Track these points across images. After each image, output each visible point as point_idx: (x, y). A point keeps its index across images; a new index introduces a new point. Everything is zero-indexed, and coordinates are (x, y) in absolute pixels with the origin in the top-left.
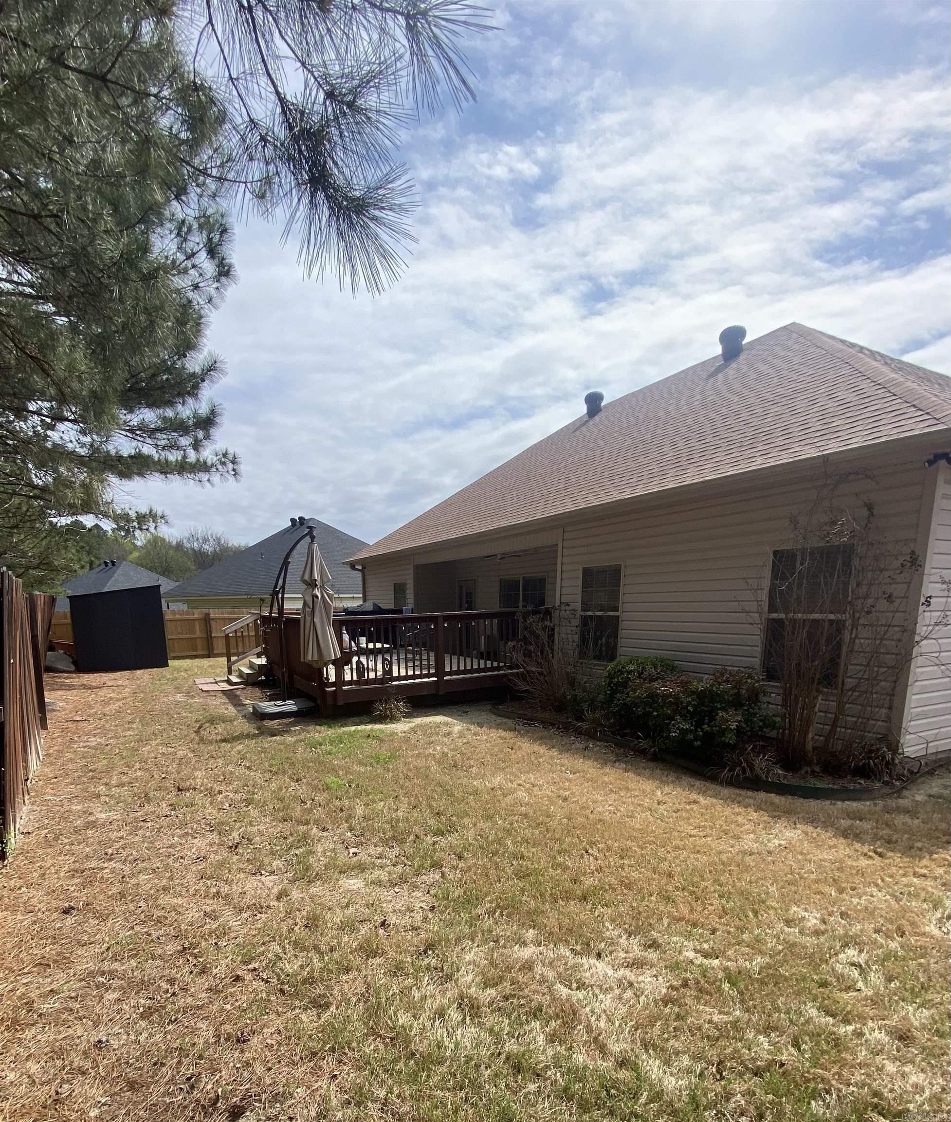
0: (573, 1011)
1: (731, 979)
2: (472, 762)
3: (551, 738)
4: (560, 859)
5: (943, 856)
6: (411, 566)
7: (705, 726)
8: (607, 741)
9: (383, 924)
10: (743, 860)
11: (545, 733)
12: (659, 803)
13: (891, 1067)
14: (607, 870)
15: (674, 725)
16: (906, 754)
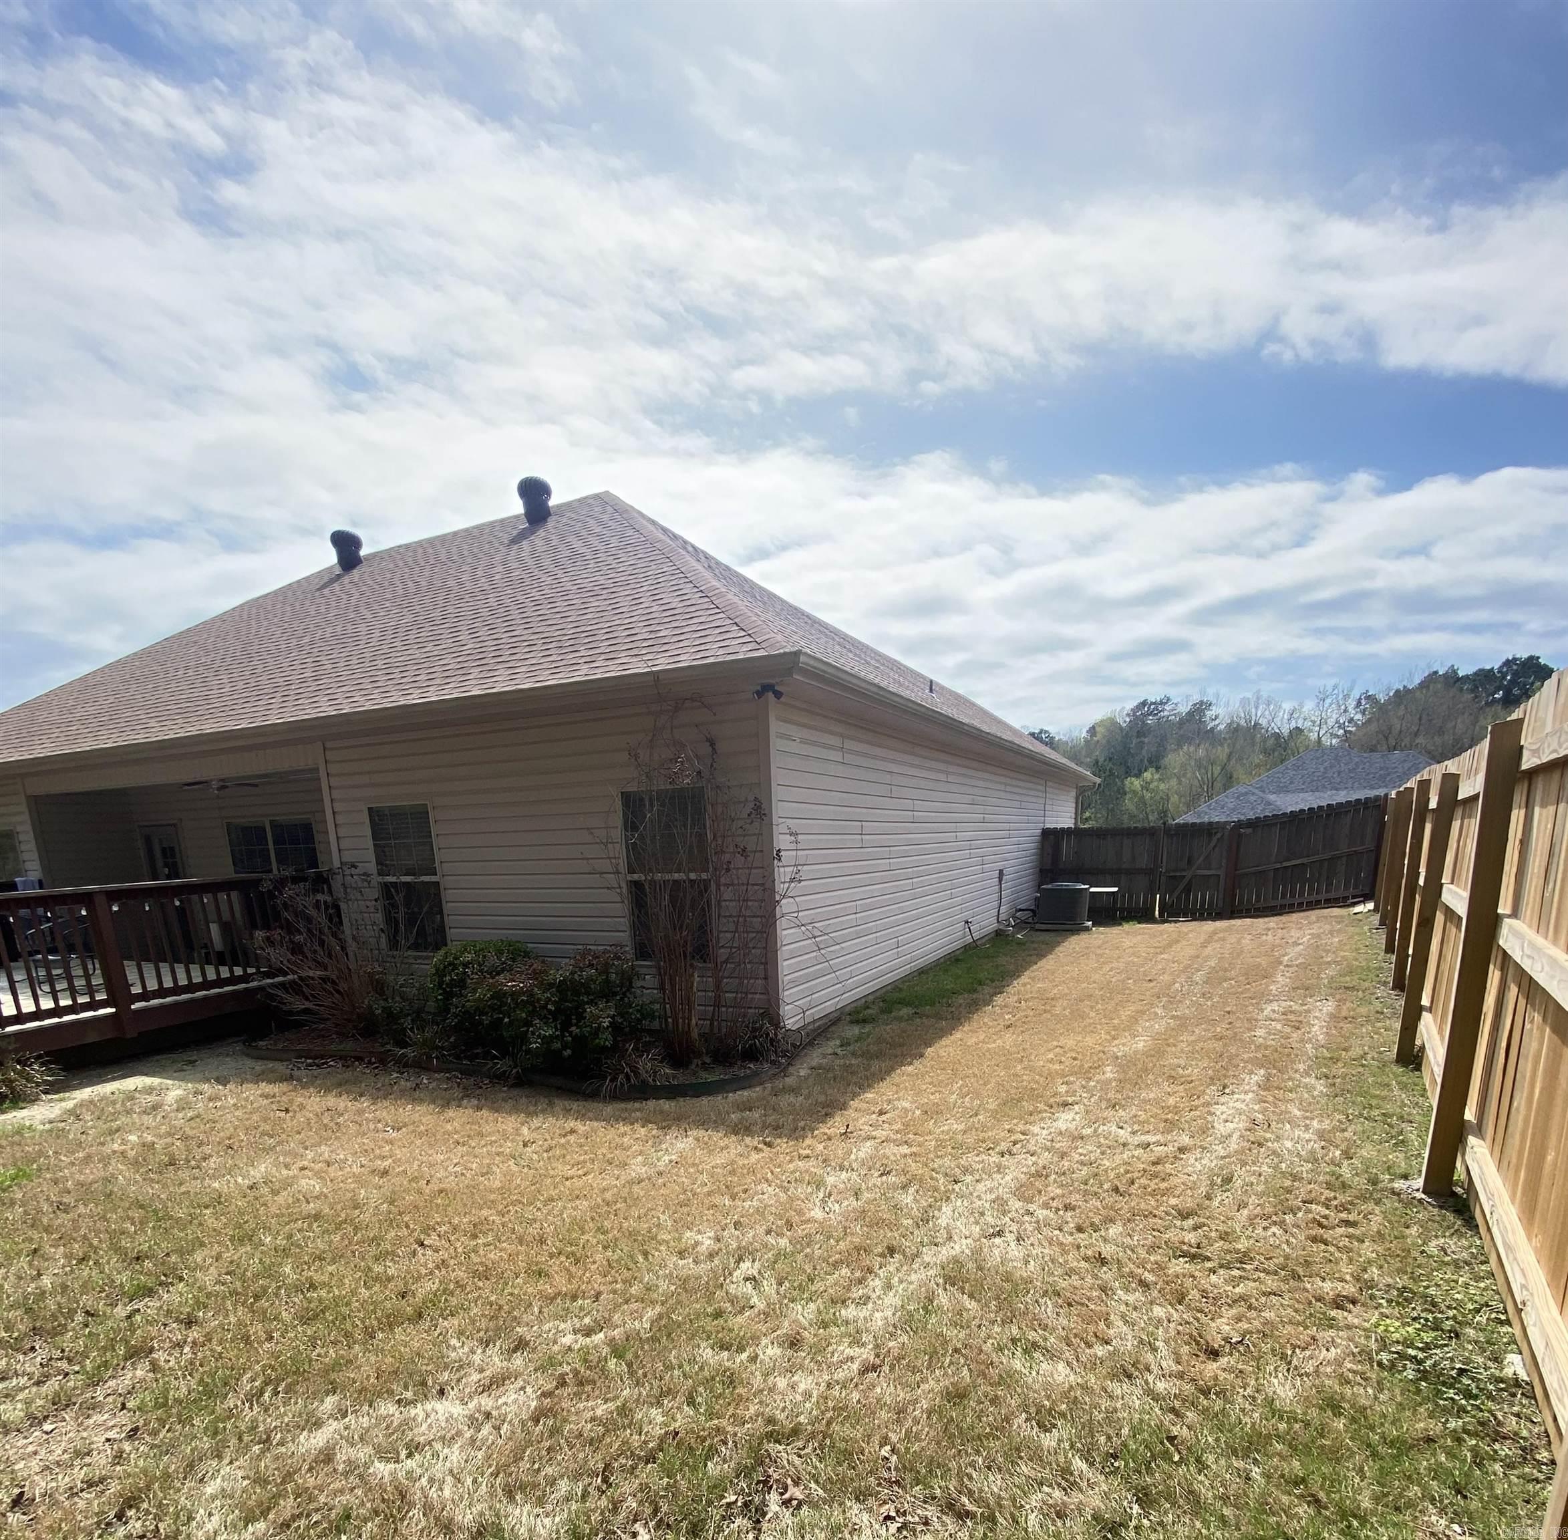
0: (401, 1493)
1: (617, 1351)
2: (207, 1150)
3: (356, 1082)
4: (378, 1269)
5: (822, 1130)
6: (23, 799)
7: (573, 1028)
8: (448, 1071)
9: (17, 1502)
10: (630, 1193)
11: (348, 1075)
12: (525, 1145)
13: (782, 1383)
14: (452, 1262)
15: (533, 1033)
16: (788, 1027)
